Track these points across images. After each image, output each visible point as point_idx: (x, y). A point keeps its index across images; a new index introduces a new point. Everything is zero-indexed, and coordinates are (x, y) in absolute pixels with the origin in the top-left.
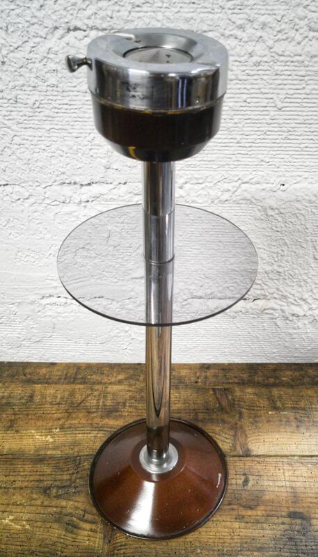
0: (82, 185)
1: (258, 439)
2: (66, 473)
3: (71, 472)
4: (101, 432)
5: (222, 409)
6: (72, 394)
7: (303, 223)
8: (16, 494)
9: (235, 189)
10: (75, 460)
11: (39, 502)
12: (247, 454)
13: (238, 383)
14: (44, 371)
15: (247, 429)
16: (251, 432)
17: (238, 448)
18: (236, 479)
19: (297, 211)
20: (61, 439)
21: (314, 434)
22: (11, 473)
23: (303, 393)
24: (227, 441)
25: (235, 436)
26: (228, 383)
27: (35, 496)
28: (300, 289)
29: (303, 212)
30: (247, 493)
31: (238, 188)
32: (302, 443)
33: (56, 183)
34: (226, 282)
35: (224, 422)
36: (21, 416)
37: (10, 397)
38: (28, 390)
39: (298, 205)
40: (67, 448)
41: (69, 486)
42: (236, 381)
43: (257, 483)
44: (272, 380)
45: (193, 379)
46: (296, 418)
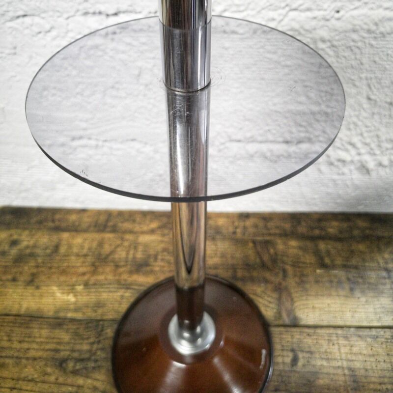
0: (108, 15)
1: (307, 304)
2: (86, 341)
3: (92, 340)
4: (129, 291)
5: (263, 266)
6: (101, 244)
7: (358, 57)
8: (29, 367)
9: (281, 17)
10: (97, 326)
11: (52, 379)
12: (295, 324)
13: (281, 235)
14: (73, 217)
15: (292, 291)
16: (297, 295)
17: (284, 315)
18: (283, 356)
19: (352, 44)
20: (84, 299)
21: (370, 300)
22: (27, 339)
23: (353, 248)
24: (271, 305)
25: (279, 299)
26: (269, 234)
27: (49, 370)
28: (348, 133)
29: (360, 44)
30: (297, 375)
31: (286, 15)
32: (358, 310)
33: (79, 13)
34: (267, 125)
35: (266, 281)
36: (43, 269)
37: (35, 246)
38: (55, 238)
39: (355, 36)
40: (90, 310)
41: (89, 359)
42: (277, 231)
43: (308, 362)
44: (317, 232)
45: (231, 229)
46: (349, 279)
